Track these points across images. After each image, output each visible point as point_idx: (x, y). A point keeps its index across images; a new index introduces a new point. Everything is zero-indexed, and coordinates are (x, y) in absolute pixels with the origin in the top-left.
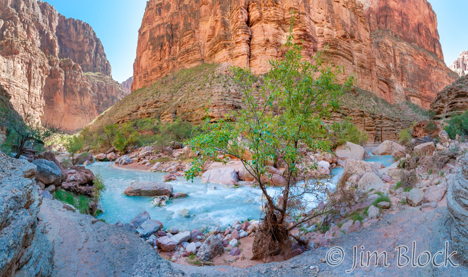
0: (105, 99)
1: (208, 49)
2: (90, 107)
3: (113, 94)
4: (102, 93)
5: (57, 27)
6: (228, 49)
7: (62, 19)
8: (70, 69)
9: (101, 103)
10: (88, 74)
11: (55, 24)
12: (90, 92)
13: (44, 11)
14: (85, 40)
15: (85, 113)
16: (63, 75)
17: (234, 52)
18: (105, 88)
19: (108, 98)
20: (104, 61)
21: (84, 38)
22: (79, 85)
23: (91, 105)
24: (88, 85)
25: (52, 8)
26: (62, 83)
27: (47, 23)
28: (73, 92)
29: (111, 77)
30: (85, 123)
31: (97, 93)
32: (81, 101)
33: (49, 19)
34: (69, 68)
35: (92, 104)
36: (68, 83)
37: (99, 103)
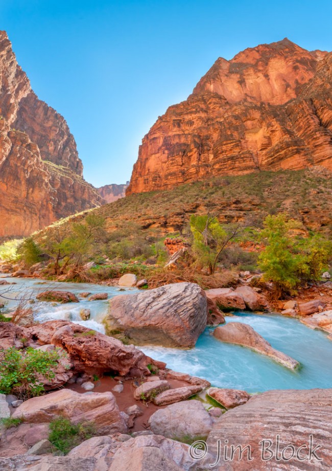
0: (70, 200)
1: (264, 158)
2: (42, 206)
3: (84, 196)
4: (66, 191)
5: (23, 99)
6: (302, 154)
7: (32, 96)
8: (22, 145)
9: (63, 204)
10: (47, 163)
11: (23, 94)
12: (46, 184)
13: (19, 76)
14: (53, 128)
15: (31, 212)
16: (8, 147)
17: (315, 156)
18: (73, 186)
19: (76, 199)
20: (75, 158)
21: (53, 126)
22: (29, 171)
23: (45, 203)
24: (46, 176)
25: (28, 80)
26: (3, 157)
27: (14, 87)
28: (17, 176)
29: (83, 177)
30: (29, 227)
31: (58, 190)
32: (28, 194)
33: (19, 86)
34: (21, 143)
35: (47, 202)
36: (12, 162)
37: (59, 204)
